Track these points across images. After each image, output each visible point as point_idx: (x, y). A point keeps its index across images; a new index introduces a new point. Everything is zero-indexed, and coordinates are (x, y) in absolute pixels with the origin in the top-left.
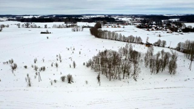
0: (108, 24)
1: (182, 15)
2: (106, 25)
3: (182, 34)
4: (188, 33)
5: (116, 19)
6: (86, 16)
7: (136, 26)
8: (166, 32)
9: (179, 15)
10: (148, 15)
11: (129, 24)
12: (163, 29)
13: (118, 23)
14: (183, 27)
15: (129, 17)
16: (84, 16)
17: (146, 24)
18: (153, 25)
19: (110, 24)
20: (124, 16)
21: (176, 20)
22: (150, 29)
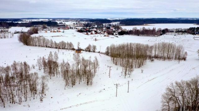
0: (48, 28)
1: (123, 19)
2: (46, 29)
3: (117, 37)
4: (122, 36)
5: (60, 23)
6: (27, 20)
7: (77, 30)
8: (104, 35)
9: (121, 19)
10: (94, 19)
11: (71, 28)
12: (102, 32)
13: (59, 27)
14: (120, 30)
15: (74, 21)
16: (24, 20)
17: (88, 28)
18: (94, 29)
19: (51, 28)
20: (69, 20)
21: (116, 23)
22: (89, 33)
